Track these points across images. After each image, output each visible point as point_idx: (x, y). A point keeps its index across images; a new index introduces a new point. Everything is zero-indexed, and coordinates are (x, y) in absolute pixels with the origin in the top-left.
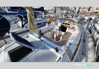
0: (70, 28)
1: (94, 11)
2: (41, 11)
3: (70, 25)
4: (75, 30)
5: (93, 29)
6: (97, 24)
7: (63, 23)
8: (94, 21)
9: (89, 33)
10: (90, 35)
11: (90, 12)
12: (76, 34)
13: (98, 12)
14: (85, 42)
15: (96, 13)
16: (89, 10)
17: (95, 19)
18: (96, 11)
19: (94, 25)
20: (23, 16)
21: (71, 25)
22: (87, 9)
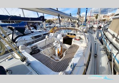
0: (76, 39)
1: (102, 19)
2: (41, 20)
3: (76, 36)
4: (82, 42)
5: (104, 38)
6: (107, 32)
7: (68, 34)
8: (104, 29)
9: (101, 43)
10: (102, 47)
11: (98, 19)
12: (83, 48)
13: (106, 19)
14: (96, 57)
15: (104, 20)
16: (97, 18)
17: (104, 26)
18: (104, 19)
19: (104, 34)
20: (13, 28)
21: (78, 35)
22: (95, 17)
